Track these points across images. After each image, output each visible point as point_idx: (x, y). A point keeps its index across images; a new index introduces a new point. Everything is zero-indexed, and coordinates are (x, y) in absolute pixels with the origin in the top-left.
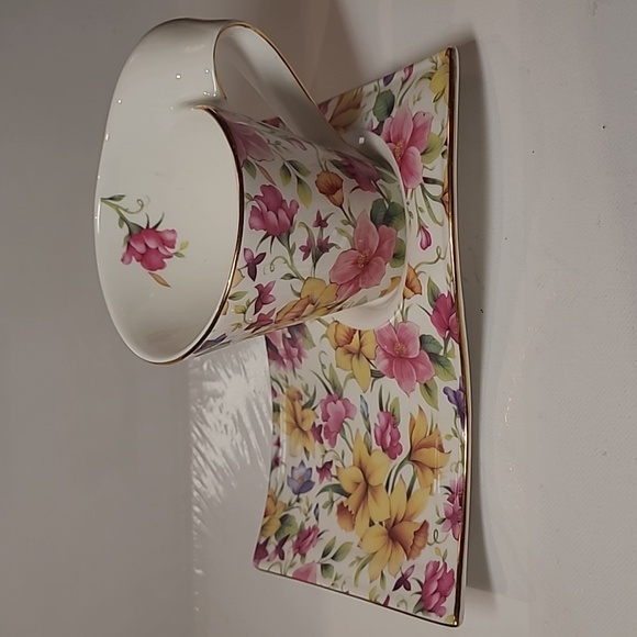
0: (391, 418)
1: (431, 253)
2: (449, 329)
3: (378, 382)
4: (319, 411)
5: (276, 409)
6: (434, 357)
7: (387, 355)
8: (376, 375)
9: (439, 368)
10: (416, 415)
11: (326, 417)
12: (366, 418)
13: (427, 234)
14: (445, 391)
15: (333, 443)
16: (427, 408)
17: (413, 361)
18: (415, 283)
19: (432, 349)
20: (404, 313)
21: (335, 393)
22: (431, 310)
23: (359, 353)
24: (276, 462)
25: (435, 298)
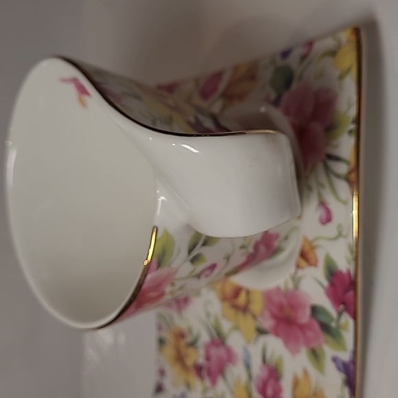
0: (274, 373)
1: (331, 230)
2: (343, 303)
3: (263, 339)
4: (202, 352)
5: (161, 342)
6: (325, 328)
7: (275, 317)
8: (261, 332)
9: (329, 338)
10: (300, 374)
11: (208, 358)
12: (248, 366)
13: (328, 212)
14: (335, 360)
15: (214, 382)
16: (313, 372)
17: (303, 328)
18: (310, 256)
19: (324, 319)
20: (296, 280)
21: (219, 340)
22: (326, 283)
23: (245, 309)
24: (159, 389)
25: (333, 274)
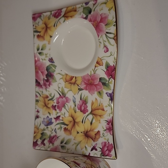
0: (84, 102)
1: (108, 54)
2: (111, 75)
3: (81, 92)
4: (55, 101)
5: (37, 101)
6: (104, 84)
7: (86, 84)
8: (80, 90)
9: (105, 87)
10: (94, 100)
11: (58, 103)
12: (74, 102)
13: (107, 48)
14: (106, 93)
15: (61, 110)
16: (99, 99)
17: (96, 85)
18: (101, 62)
19: (103, 81)
20: (95, 71)
21: (63, 95)
22: (105, 70)
23: (74, 83)
24: (37, 117)
25: (108, 67)
